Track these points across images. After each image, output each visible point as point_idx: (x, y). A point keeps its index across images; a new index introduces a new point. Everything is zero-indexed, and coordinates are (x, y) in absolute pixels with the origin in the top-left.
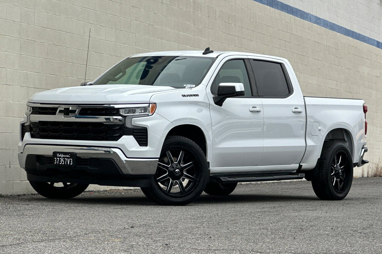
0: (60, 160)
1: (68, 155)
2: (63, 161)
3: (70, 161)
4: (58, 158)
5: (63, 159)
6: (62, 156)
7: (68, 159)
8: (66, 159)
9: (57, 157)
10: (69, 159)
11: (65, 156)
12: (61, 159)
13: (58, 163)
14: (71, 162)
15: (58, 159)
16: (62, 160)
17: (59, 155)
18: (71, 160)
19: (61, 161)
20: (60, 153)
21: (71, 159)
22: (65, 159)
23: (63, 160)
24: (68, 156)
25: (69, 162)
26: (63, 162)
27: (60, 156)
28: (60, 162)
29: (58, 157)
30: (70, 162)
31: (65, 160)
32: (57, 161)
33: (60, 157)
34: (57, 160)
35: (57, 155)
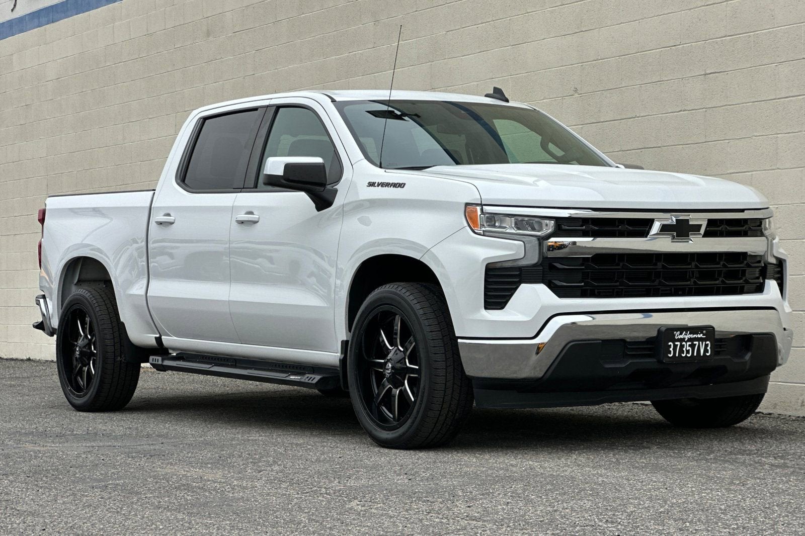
0: (682, 346)
1: (702, 333)
2: (688, 348)
3: (706, 345)
4: (676, 343)
5: (690, 343)
6: (687, 337)
7: (701, 343)
8: (697, 343)
9: (674, 341)
10: (704, 343)
11: (694, 336)
12: (684, 345)
13: (677, 355)
14: (709, 348)
15: (677, 345)
16: (687, 346)
17: (681, 334)
18: (708, 344)
19: (684, 349)
20: (683, 329)
21: (708, 342)
22: (695, 343)
23: (690, 346)
24: (702, 335)
25: (704, 348)
26: (688, 352)
27: (681, 337)
28: (681, 351)
29: (679, 340)
30: (706, 351)
31: (693, 346)
32: (675, 350)
33: (683, 340)
34: (675, 346)
35: (675, 335)
